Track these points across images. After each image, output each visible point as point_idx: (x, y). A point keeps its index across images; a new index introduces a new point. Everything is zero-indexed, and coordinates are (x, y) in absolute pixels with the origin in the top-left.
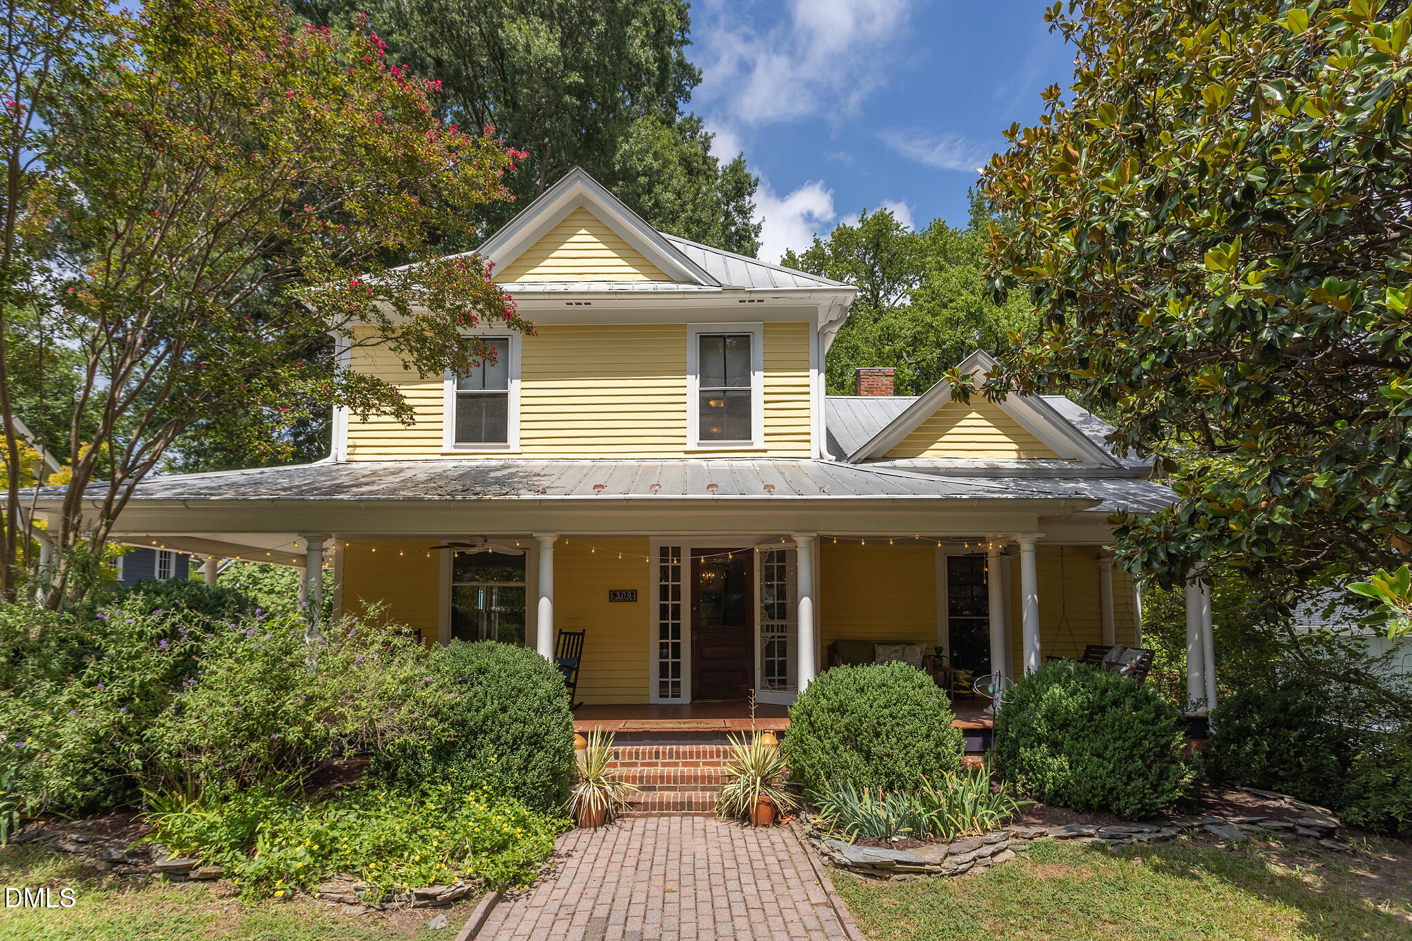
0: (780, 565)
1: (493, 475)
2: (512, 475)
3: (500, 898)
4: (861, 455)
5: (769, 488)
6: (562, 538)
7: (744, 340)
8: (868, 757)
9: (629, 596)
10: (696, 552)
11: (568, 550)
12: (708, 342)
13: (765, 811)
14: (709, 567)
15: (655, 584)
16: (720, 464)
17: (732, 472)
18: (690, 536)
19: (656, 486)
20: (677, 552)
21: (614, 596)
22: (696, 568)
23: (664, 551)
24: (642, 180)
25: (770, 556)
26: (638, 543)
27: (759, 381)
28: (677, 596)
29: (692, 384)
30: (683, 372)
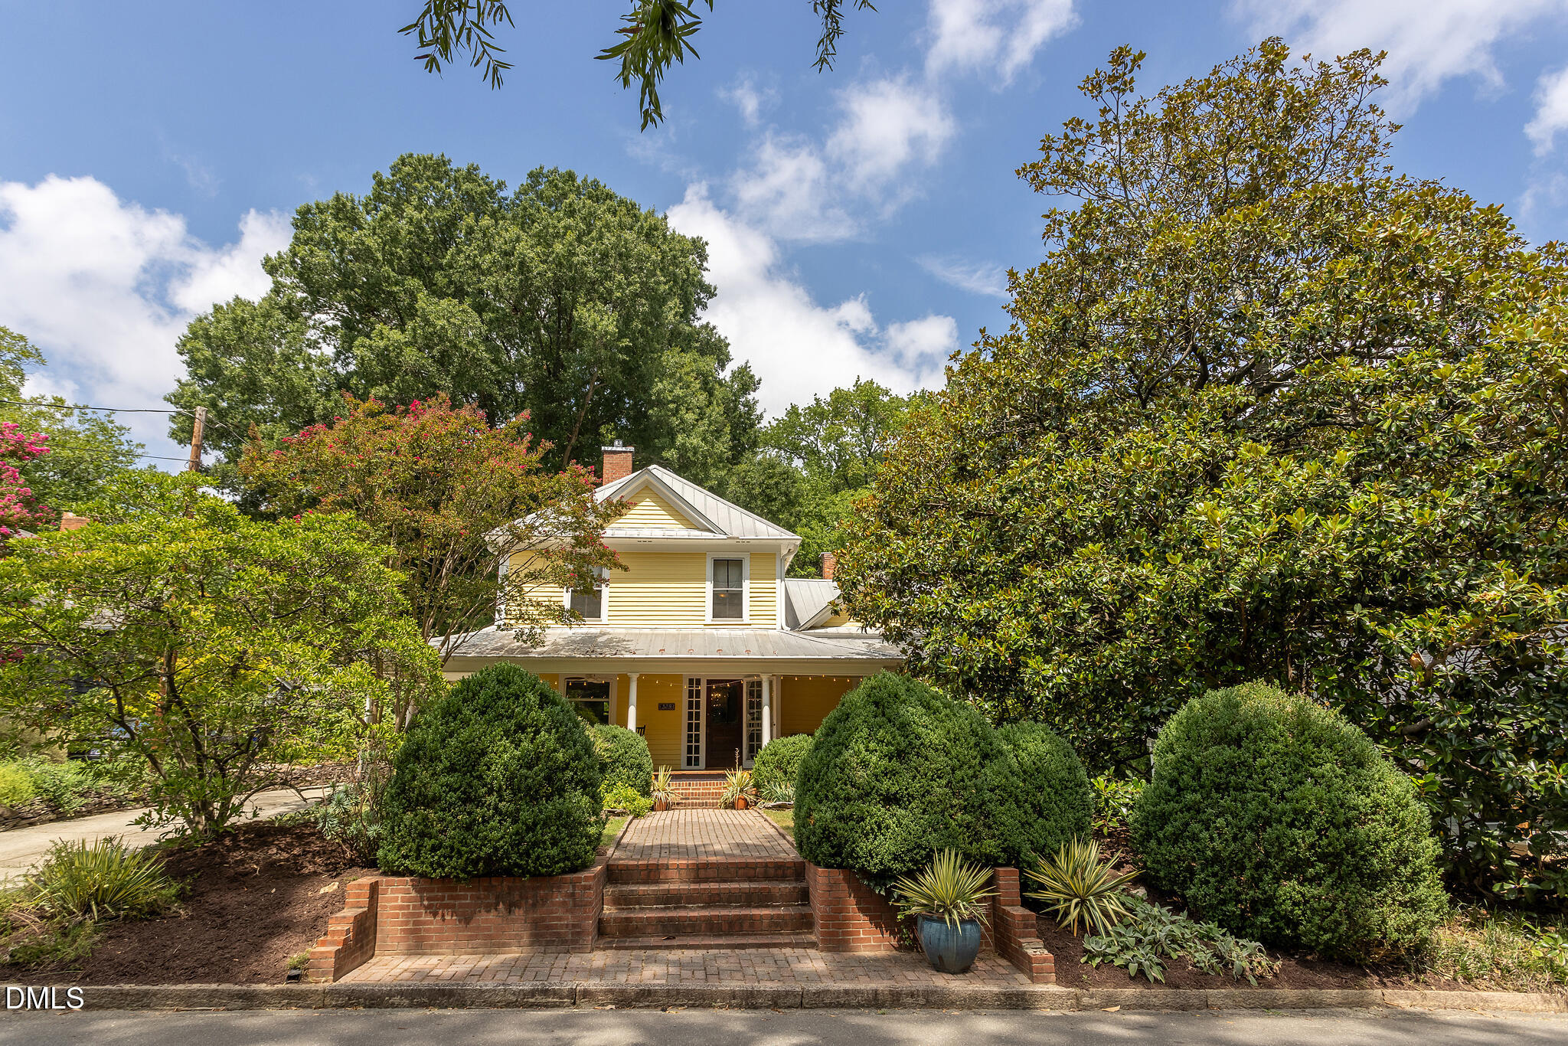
0: (756, 689)
1: (599, 640)
2: (611, 640)
3: (634, 818)
4: (808, 625)
5: (748, 652)
6: (641, 675)
7: (738, 563)
8: (785, 773)
9: (670, 707)
10: (709, 682)
11: (645, 682)
12: (717, 563)
13: (742, 802)
14: (717, 690)
15: (685, 699)
16: (724, 632)
17: (731, 639)
18: (705, 674)
19: (690, 651)
20: (698, 682)
21: (661, 707)
22: (709, 691)
23: (691, 681)
24: (672, 406)
25: (752, 684)
26: (677, 678)
27: (747, 585)
28: (698, 707)
29: (709, 587)
30: (704, 580)
